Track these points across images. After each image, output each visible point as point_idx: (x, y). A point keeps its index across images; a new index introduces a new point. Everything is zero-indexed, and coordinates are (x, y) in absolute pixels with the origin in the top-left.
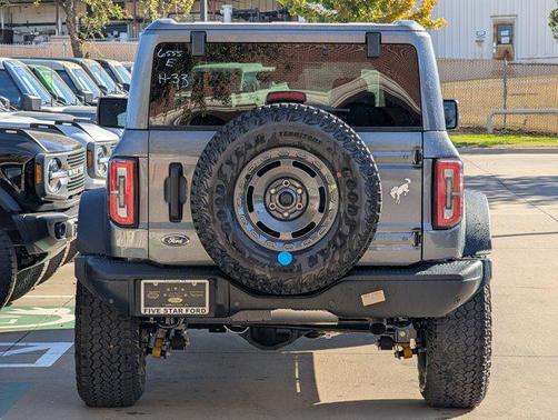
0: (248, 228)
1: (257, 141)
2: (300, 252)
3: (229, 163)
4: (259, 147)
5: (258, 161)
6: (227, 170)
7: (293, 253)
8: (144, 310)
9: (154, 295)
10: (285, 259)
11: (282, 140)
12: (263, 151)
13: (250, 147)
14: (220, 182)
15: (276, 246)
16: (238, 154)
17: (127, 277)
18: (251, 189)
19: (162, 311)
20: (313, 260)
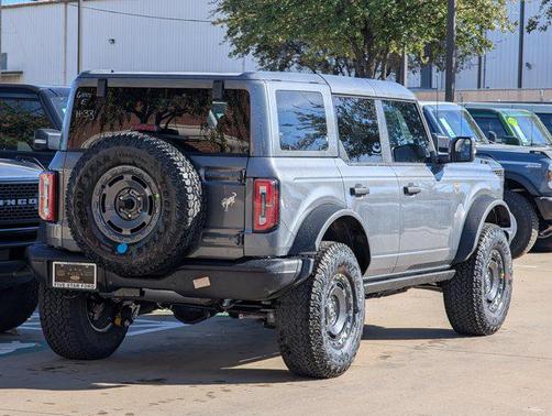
0: (100, 224)
1: (105, 160)
2: (133, 244)
3: (87, 175)
4: (107, 164)
5: (108, 175)
6: (85, 181)
7: (129, 245)
8: (55, 284)
9: (62, 274)
10: (122, 249)
11: (122, 160)
12: (110, 168)
13: (101, 164)
14: (80, 190)
15: (117, 240)
16: (91, 169)
17: (42, 258)
18: (104, 195)
19: (66, 285)
20: (140, 250)
